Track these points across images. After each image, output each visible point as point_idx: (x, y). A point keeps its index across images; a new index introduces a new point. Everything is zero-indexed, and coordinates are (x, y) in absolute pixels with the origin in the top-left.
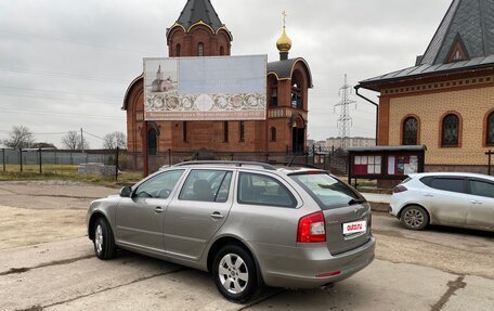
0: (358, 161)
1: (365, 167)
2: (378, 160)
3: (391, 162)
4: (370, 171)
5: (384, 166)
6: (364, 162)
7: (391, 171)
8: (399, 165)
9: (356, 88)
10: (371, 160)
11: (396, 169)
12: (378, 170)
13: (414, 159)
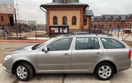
0: (52, 29)
1: (54, 31)
2: (57, 29)
3: (61, 29)
4: (55, 32)
5: (59, 30)
6: (54, 29)
7: (61, 32)
9: (40, 6)
10: (55, 29)
11: (62, 31)
12: (58, 32)
13: (66, 28)
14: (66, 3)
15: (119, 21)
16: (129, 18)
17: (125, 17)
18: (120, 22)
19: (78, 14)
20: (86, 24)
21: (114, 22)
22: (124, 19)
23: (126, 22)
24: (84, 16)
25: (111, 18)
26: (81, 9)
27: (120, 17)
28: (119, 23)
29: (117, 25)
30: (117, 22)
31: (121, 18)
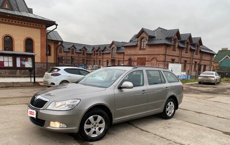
2: (11, 59)
3: (18, 60)
4: (6, 65)
5: (14, 62)
6: (2, 60)
7: (18, 65)
8: (23, 62)
10: (6, 59)
11: (21, 64)
12: (11, 65)
13: (30, 59)
14: (9, 10)
15: (83, 54)
16: (97, 51)
17: (92, 49)
18: (86, 56)
19: (35, 35)
20: (50, 54)
21: (77, 55)
22: (90, 51)
23: (92, 56)
24: (48, 40)
25: (73, 48)
26: (42, 26)
27: (84, 47)
28: (84, 56)
29: (81, 59)
30: (81, 55)
31: (86, 50)
